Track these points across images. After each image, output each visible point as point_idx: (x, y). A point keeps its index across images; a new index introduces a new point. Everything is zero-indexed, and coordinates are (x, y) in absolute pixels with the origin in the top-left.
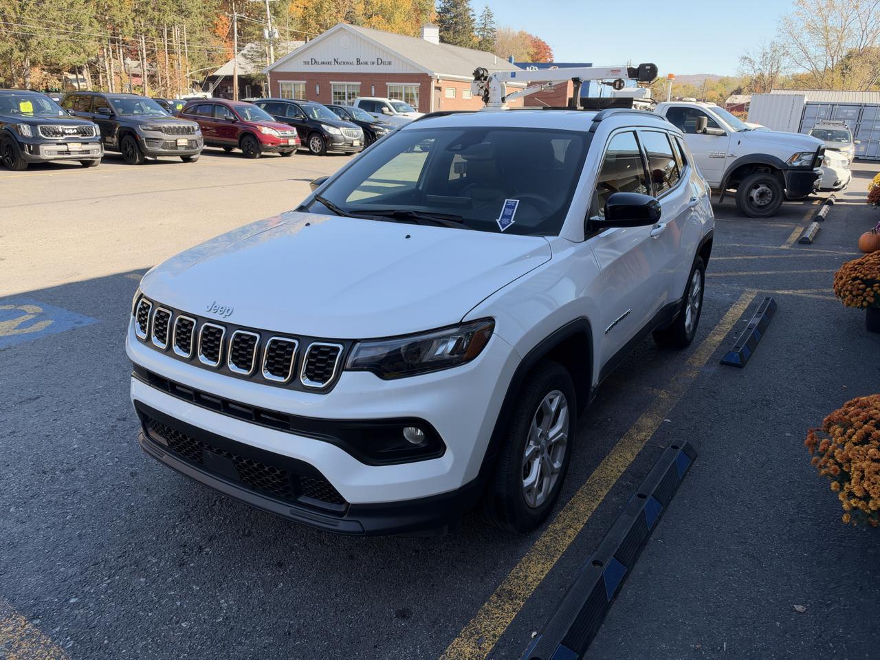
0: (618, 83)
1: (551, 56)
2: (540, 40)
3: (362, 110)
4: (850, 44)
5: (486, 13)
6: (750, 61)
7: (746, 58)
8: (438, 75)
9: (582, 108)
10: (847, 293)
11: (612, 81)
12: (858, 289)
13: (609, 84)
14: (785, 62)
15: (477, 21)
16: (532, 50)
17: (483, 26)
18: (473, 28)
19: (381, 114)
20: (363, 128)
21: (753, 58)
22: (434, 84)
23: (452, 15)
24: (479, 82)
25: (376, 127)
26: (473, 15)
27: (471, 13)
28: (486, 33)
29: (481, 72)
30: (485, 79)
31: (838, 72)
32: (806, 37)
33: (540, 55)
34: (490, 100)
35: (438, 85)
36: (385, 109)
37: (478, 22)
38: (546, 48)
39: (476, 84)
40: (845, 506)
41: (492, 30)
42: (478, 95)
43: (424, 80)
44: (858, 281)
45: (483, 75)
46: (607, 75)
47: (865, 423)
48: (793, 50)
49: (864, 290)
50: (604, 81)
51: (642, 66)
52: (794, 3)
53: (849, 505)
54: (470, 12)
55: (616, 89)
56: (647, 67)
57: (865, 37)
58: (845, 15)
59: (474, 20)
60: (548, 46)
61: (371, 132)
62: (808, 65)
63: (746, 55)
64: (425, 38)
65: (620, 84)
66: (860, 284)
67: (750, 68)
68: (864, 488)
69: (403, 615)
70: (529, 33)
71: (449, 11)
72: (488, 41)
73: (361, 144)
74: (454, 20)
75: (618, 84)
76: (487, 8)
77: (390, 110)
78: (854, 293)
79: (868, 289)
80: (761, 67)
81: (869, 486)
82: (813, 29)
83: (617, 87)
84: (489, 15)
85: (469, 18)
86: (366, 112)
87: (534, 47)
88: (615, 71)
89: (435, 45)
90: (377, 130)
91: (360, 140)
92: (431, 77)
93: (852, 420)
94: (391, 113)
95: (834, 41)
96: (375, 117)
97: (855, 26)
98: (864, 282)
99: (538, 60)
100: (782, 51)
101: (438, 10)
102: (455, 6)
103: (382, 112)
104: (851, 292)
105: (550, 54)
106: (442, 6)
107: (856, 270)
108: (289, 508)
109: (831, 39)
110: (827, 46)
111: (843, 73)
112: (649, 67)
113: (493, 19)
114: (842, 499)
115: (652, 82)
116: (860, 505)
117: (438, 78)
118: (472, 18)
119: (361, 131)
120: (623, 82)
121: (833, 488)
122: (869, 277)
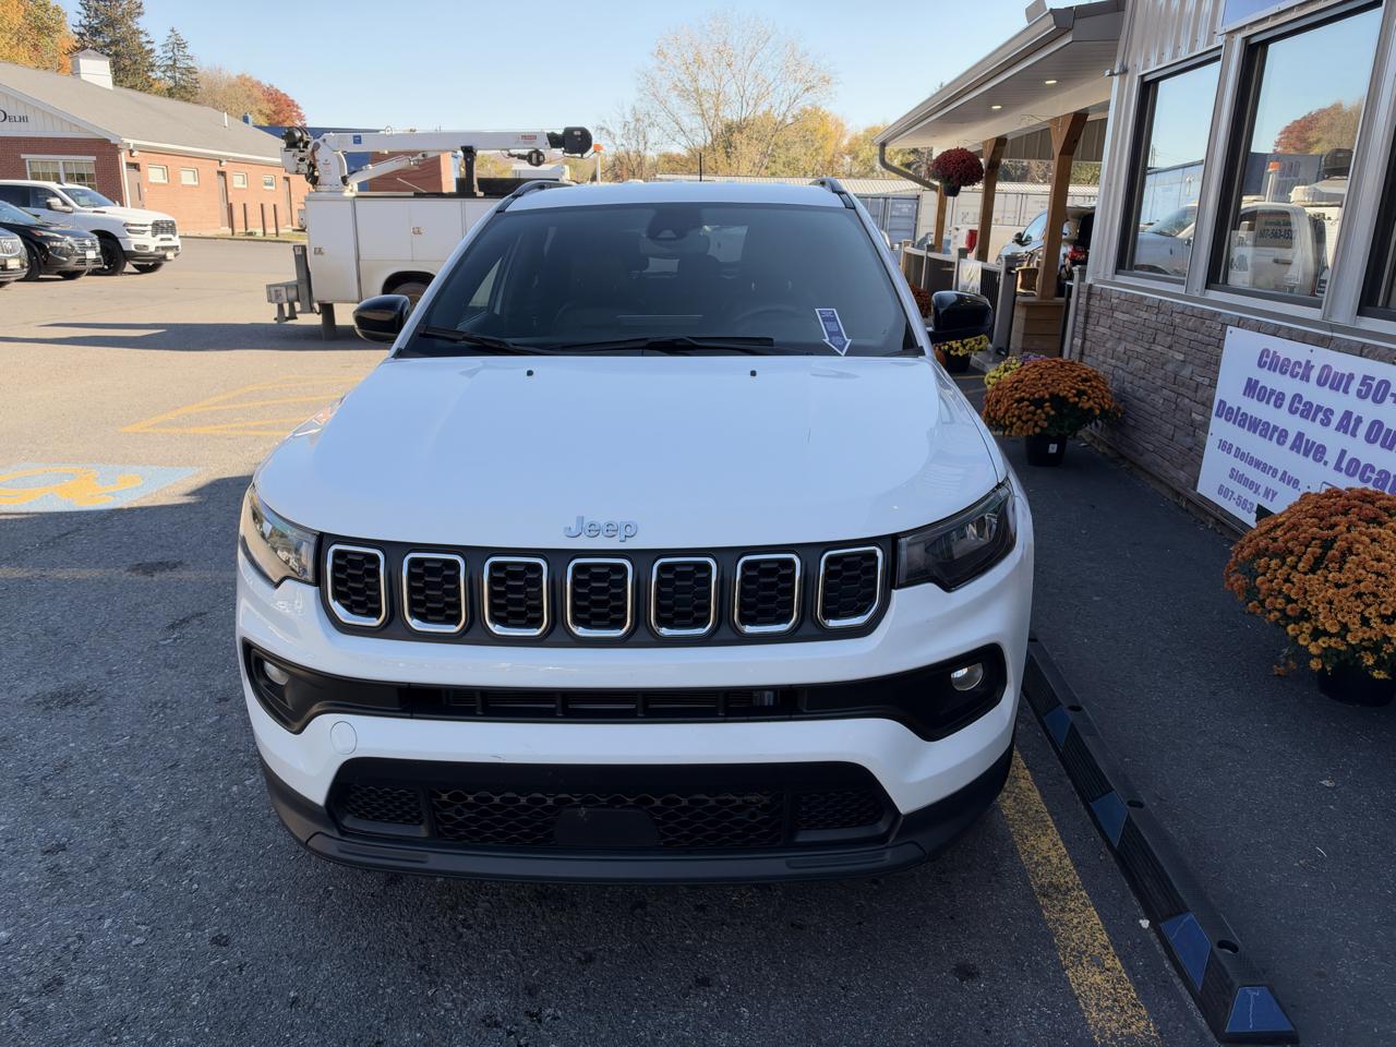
0: (534, 156)
1: (300, 117)
2: (278, 91)
3: (8, 204)
4: (731, 114)
5: (172, 40)
6: (609, 133)
7: (602, 129)
8: (132, 142)
9: (482, 194)
10: (1015, 419)
11: (525, 152)
12: (1028, 413)
13: (521, 157)
14: (653, 135)
15: (159, 52)
16: (268, 108)
17: (170, 62)
18: (152, 65)
19: (46, 210)
20: (21, 236)
21: (611, 129)
22: (124, 158)
23: (108, 40)
24: (295, 150)
25: (44, 233)
26: (148, 42)
27: (144, 39)
28: (178, 75)
29: (298, 134)
30: (306, 146)
31: (721, 150)
32: (675, 101)
33: (281, 115)
34: (321, 180)
35: (132, 160)
36: (55, 201)
37: (160, 54)
38: (291, 104)
39: (291, 153)
40: (1313, 649)
41: (190, 70)
42: (297, 172)
43: (105, 150)
44: (1026, 403)
45: (301, 139)
46: (516, 143)
47: (1307, 546)
48: (662, 118)
49: (1034, 414)
50: (512, 151)
51: (569, 132)
52: (653, 54)
53: (1318, 647)
54: (141, 36)
55: (532, 164)
56: (576, 133)
57: (745, 104)
58: (717, 74)
59: (152, 51)
60: (292, 101)
61: (36, 244)
62: (684, 141)
63: (602, 125)
64: (83, 77)
65: (538, 158)
66: (1028, 406)
67: (610, 143)
68: (1339, 621)
69: (966, 972)
70: (256, 78)
71: (100, 32)
72: (185, 87)
73: (22, 266)
74: (114, 48)
75: (536, 158)
76: (173, 31)
77: (65, 203)
78: (1024, 418)
79: (1039, 411)
80: (624, 142)
81: (1343, 617)
82: (684, 94)
83: (534, 162)
84: (180, 45)
85: (140, 46)
86: (16, 208)
87: (269, 101)
88: (529, 138)
89: (109, 90)
90: (48, 239)
91: (19, 257)
92: (116, 145)
93: (1290, 545)
94: (66, 208)
95: (710, 108)
96: (37, 216)
97: (731, 90)
98: (1032, 402)
99: (279, 122)
100: (647, 122)
101: (77, 30)
102: (112, 23)
103: (49, 207)
104: (1019, 418)
105: (299, 114)
106: (85, 22)
107: (1016, 389)
108: (784, 860)
109: (706, 106)
110: (703, 115)
111: (727, 152)
112: (579, 133)
113: (188, 51)
114: (1305, 643)
115: (585, 155)
116: (1332, 644)
117: (131, 147)
118: (149, 47)
119: (17, 242)
120: (541, 154)
121: (1291, 633)
122: (1036, 396)
